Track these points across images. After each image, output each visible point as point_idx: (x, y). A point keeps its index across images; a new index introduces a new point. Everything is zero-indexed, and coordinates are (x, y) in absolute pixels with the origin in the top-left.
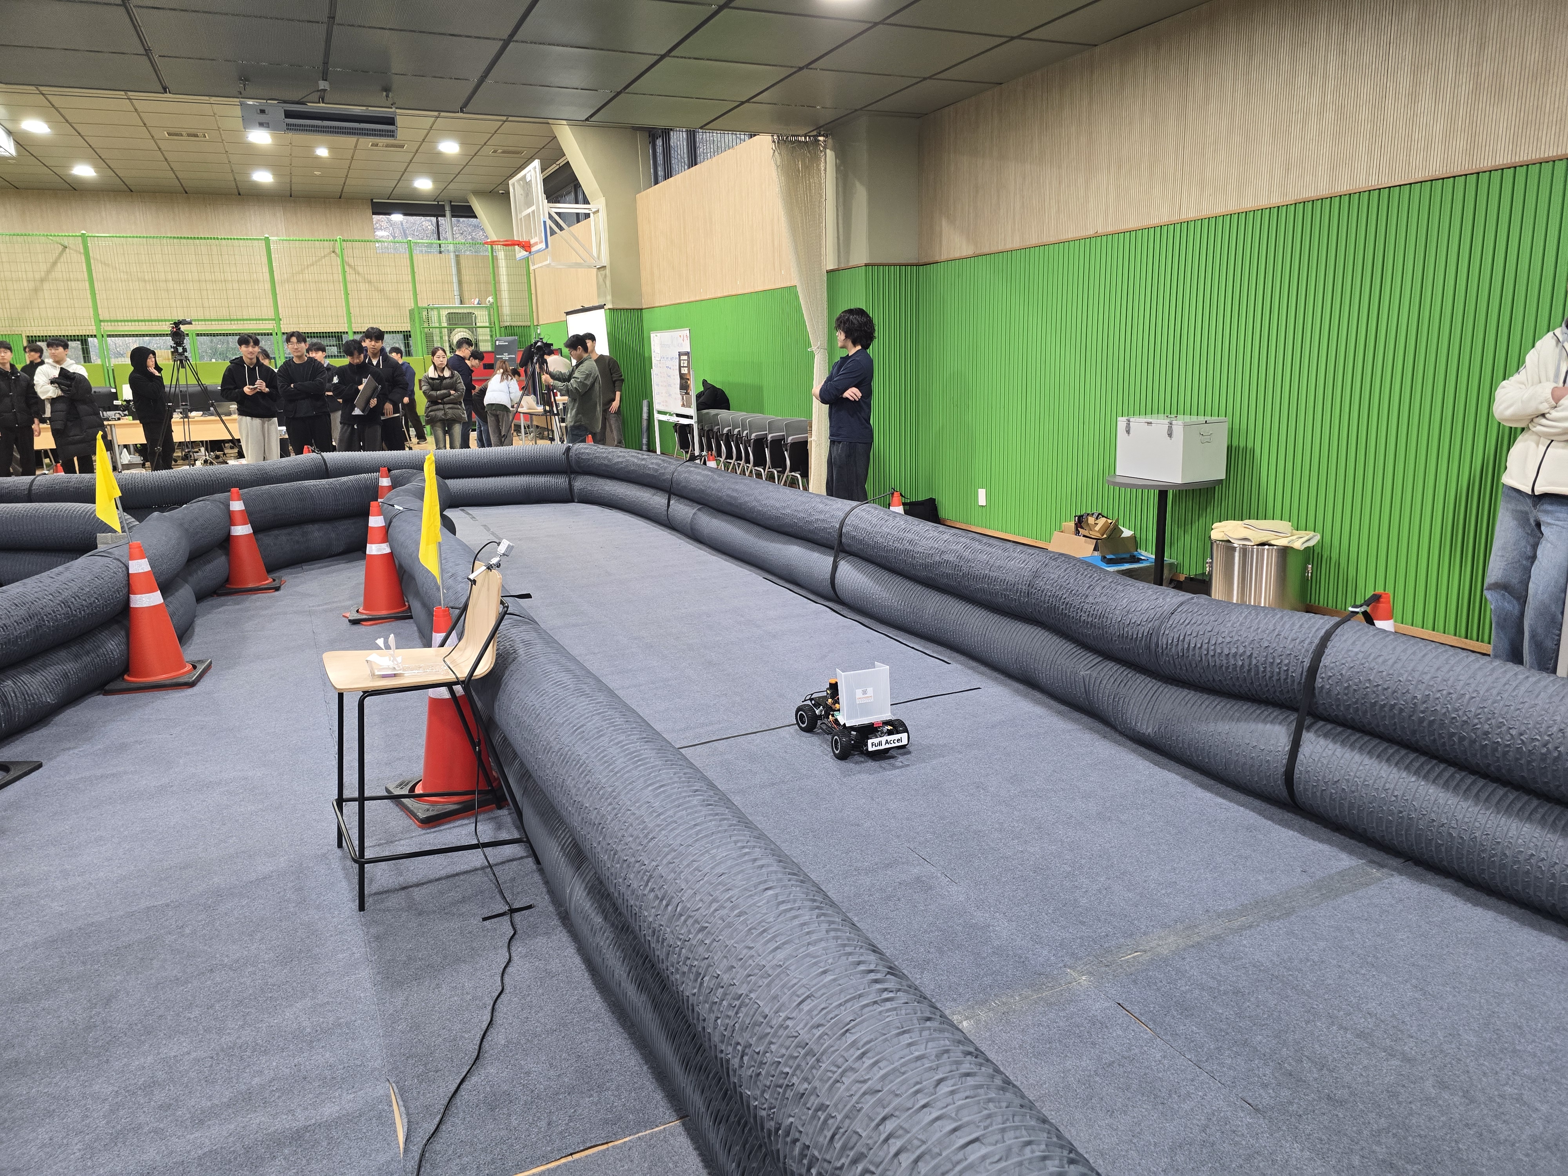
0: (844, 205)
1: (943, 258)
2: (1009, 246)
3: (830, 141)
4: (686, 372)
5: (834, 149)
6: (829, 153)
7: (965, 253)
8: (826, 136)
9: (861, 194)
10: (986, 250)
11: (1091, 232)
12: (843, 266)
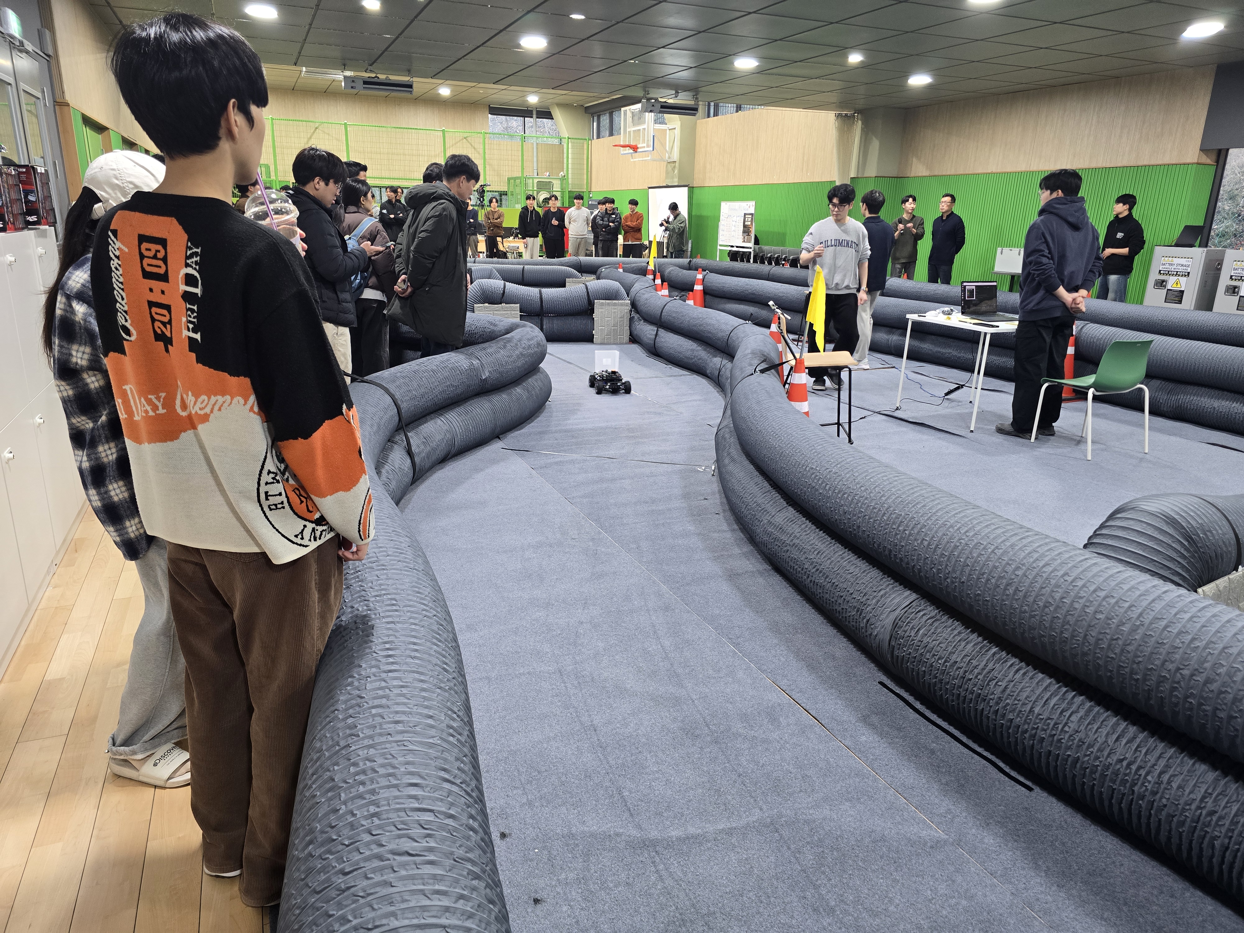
0: (864, 147)
1: (912, 175)
2: (948, 173)
3: (860, 116)
4: (749, 223)
5: (862, 120)
6: (860, 122)
7: (924, 174)
8: (858, 113)
9: (875, 144)
10: (936, 174)
11: (990, 171)
12: (859, 176)
